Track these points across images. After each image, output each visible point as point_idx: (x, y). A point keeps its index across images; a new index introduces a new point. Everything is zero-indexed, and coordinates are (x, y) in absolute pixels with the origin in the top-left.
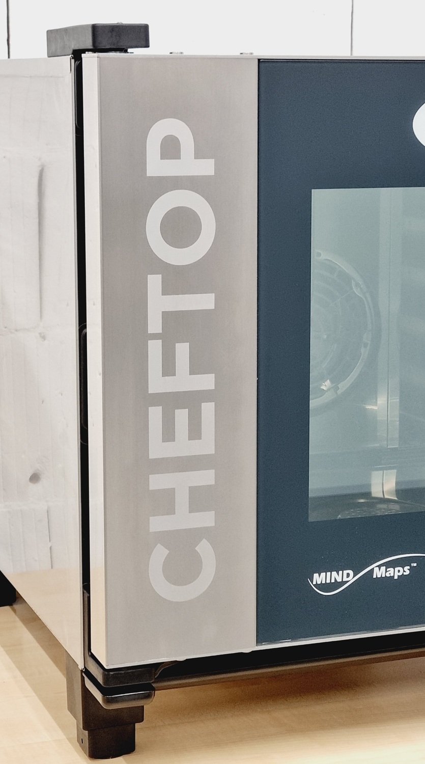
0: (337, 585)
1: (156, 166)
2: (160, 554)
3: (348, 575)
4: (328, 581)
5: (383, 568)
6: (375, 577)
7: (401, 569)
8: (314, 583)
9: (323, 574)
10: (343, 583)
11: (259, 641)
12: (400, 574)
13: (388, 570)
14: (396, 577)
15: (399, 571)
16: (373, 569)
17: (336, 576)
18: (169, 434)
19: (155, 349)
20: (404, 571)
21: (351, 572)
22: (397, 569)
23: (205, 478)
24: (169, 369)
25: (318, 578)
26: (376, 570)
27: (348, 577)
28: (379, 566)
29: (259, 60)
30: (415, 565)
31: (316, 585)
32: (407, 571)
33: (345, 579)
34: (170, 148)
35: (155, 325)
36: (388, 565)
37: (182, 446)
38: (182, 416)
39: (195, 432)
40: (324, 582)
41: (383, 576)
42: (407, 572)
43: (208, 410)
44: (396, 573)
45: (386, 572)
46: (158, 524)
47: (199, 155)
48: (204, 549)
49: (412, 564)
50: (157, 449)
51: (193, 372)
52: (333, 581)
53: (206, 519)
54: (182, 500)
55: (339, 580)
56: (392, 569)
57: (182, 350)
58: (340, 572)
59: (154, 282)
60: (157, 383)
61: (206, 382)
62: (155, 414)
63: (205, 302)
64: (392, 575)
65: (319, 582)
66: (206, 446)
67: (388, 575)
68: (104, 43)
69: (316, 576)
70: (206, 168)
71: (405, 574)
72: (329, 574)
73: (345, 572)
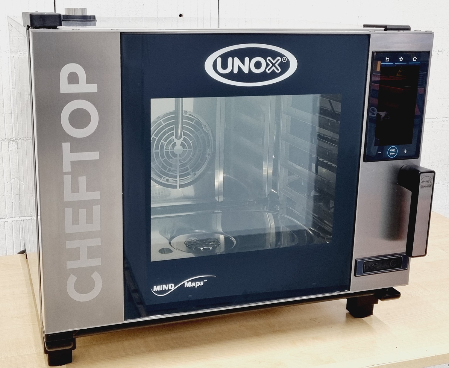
0: (166, 291)
1: (65, 88)
2: (72, 280)
3: (172, 286)
4: (161, 290)
5: (190, 283)
6: (185, 287)
7: (199, 283)
8: (154, 291)
9: (159, 287)
10: (169, 290)
11: (126, 319)
12: (199, 285)
13: (192, 283)
14: (196, 287)
15: (198, 284)
16: (184, 283)
17: (165, 287)
18: (76, 221)
19: (67, 179)
20: (200, 284)
21: (173, 285)
22: (197, 283)
23: (96, 242)
24: (75, 189)
25: (156, 288)
26: (186, 284)
27: (171, 287)
28: (188, 282)
29: (121, 33)
30: (206, 281)
31: (155, 292)
32: (202, 283)
33: (170, 288)
34: (73, 78)
35: (67, 167)
36: (192, 281)
37: (83, 227)
38: (83, 212)
39: (90, 219)
40: (159, 290)
41: (190, 286)
42: (202, 284)
43: (96, 209)
44: (196, 284)
45: (191, 284)
46: (71, 265)
47: (88, 82)
48: (96, 276)
49: (205, 281)
50: (70, 228)
51: (87, 191)
52: (164, 289)
53: (97, 262)
54: (84, 253)
55: (167, 289)
56: (194, 283)
57: (82, 180)
58: (168, 285)
59: (66, 146)
60: (69, 196)
61: (95, 195)
62: (68, 212)
63: (94, 156)
64: (194, 286)
65: (156, 290)
66: (96, 226)
67: (192, 286)
68: (37, 24)
69: (155, 287)
70: (93, 88)
71: (201, 285)
72: (161, 286)
73: (170, 285)
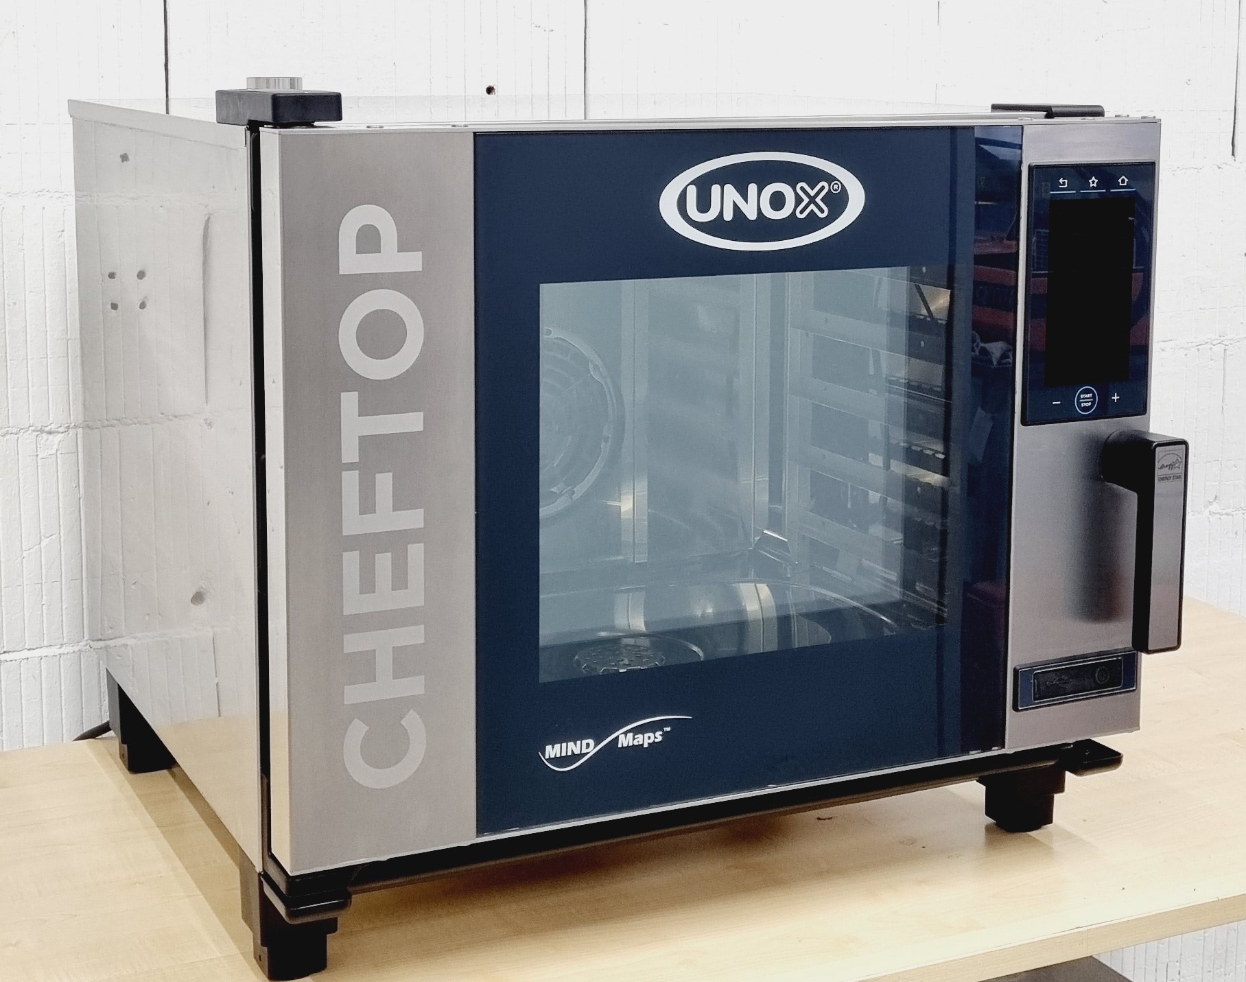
0: (575, 757)
1: (350, 261)
2: (358, 731)
3: (588, 745)
4: (564, 754)
5: (630, 735)
6: (620, 746)
7: (651, 735)
8: (547, 757)
9: (557, 746)
10: (582, 755)
11: (480, 831)
12: (651, 741)
13: (636, 737)
14: (646, 745)
15: (649, 738)
16: (617, 738)
17: (573, 747)
18: (368, 584)
19: (350, 481)
20: (655, 737)
21: (591, 742)
22: (646, 735)
23: (413, 635)
24: (367, 505)
25: (552, 751)
26: (622, 738)
27: (587, 748)
28: (626, 733)
29: (475, 133)
30: (669, 729)
31: (550, 760)
32: (659, 737)
33: (584, 751)
34: (368, 240)
35: (350, 452)
36: (636, 731)
37: (386, 599)
38: (384, 562)
39: (400, 581)
40: (558, 755)
41: (631, 744)
42: (660, 739)
43: (416, 552)
44: (646, 739)
45: (634, 739)
46: (355, 694)
47: (403, 247)
48: (412, 722)
49: (665, 729)
50: (354, 603)
51: (396, 508)
52: (569, 753)
53: (414, 686)
54: (384, 663)
55: (577, 752)
56: (640, 736)
57: (384, 482)
58: (579, 743)
59: (350, 401)
60: (354, 523)
61: (413, 519)
62: (351, 561)
63: (412, 422)
64: (641, 743)
65: (552, 756)
66: (414, 597)
67: (636, 743)
68: (288, 117)
69: (549, 748)
70: (413, 262)
71: (656, 740)
72: (564, 745)
73: (585, 742)
